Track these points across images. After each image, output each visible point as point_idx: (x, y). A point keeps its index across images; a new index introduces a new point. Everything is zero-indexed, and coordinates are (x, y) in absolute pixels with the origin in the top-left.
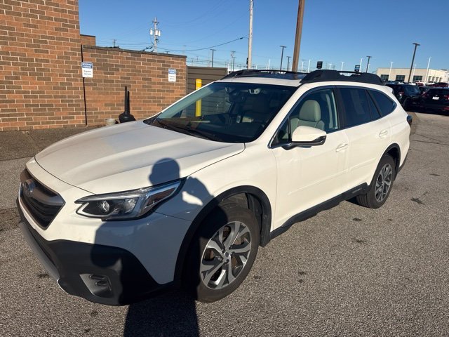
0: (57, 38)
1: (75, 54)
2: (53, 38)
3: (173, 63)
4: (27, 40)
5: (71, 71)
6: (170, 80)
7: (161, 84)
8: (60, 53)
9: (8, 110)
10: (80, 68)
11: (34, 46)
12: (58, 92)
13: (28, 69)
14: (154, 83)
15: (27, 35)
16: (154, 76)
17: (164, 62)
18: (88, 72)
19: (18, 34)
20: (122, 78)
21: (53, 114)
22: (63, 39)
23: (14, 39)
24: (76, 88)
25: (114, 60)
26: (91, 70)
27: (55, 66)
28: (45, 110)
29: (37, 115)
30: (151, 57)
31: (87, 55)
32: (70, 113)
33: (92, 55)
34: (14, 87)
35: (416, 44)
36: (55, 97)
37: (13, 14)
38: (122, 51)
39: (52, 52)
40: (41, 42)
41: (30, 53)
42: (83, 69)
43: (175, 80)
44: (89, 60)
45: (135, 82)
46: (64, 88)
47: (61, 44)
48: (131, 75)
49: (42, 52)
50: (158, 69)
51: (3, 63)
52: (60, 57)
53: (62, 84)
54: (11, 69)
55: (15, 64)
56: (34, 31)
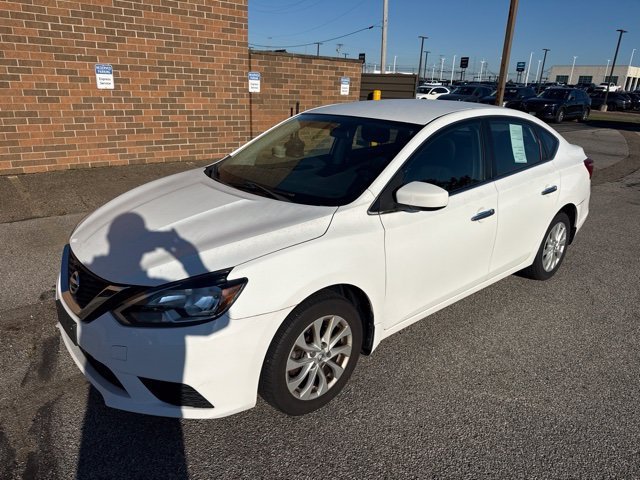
0: (225, 42)
1: (241, 62)
2: (219, 42)
3: (347, 69)
4: (192, 46)
5: (237, 85)
6: (342, 93)
7: (333, 98)
8: (226, 61)
9: (171, 136)
10: (247, 80)
11: (199, 53)
12: (222, 112)
13: (193, 83)
14: (325, 98)
15: (193, 39)
16: (325, 88)
17: (337, 68)
18: (255, 86)
19: (183, 38)
20: (291, 92)
21: (216, 140)
22: (230, 43)
23: (179, 45)
24: (242, 107)
25: (284, 68)
26: (258, 82)
27: (220, 78)
28: (208, 135)
29: (201, 141)
30: (322, 63)
31: (255, 62)
32: (235, 139)
33: (260, 63)
34: (178, 106)
35: (622, 31)
36: (220, 118)
37: (180, 12)
38: (291, 56)
39: (218, 60)
40: (207, 47)
41: (195, 62)
42: (250, 81)
43: (347, 93)
44: (257, 69)
45: (304, 97)
46: (229, 107)
47: (227, 49)
48: (301, 87)
49: (208, 60)
51: (167, 76)
52: (226, 67)
53: (227, 101)
54: (175, 83)
55: (179, 77)
56: (200, 34)
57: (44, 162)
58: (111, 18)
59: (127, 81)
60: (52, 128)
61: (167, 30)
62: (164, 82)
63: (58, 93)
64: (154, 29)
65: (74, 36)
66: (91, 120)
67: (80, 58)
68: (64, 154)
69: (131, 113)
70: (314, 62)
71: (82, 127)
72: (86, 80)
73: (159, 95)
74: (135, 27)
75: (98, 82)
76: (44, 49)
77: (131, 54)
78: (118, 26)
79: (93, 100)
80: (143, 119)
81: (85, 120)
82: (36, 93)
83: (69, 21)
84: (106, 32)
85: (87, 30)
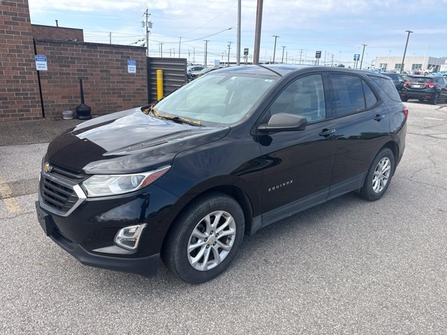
1: (27, 47)
2: (3, 32)
3: (132, 54)
5: (24, 65)
6: (129, 72)
7: (121, 75)
8: (11, 47)
12: (11, 86)
14: (113, 75)
16: (112, 68)
17: (122, 53)
18: (42, 65)
20: (78, 70)
21: (7, 107)
22: (13, 33)
24: (30, 82)
25: (69, 52)
26: (45, 63)
27: (6, 60)
30: (108, 50)
32: (25, 107)
33: (45, 48)
36: (9, 90)
38: (76, 44)
39: (4, 46)
42: (37, 62)
43: (135, 72)
45: (92, 75)
46: (18, 82)
48: (88, 67)
50: (117, 60)
52: (11, 51)
53: (15, 77)
70: (99, 49)
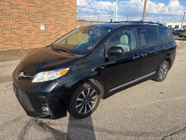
0: (71, 18)
1: (75, 23)
2: (69, 18)
10: (76, 27)
11: (65, 21)
13: (63, 28)
15: (63, 18)
19: (61, 17)
23: (60, 19)
27: (70, 27)
31: (78, 23)
33: (80, 23)
34: (59, 34)
37: (60, 11)
39: (69, 23)
40: (67, 20)
41: (64, 23)
44: (79, 25)
47: (71, 20)
49: (67, 23)
51: (57, 27)
54: (59, 28)
55: (60, 27)
56: (65, 16)
57: (28, 47)
58: (44, 13)
59: (48, 28)
60: (30, 39)
61: (57, 16)
62: (56, 28)
63: (32, 31)
64: (54, 15)
65: (36, 17)
66: (39, 37)
67: (37, 23)
68: (33, 45)
69: (48, 35)
71: (37, 39)
72: (38, 28)
73: (55, 31)
74: (50, 15)
75: (41, 28)
76: (29, 21)
77: (49, 21)
78: (46, 15)
79: (40, 32)
80: (51, 37)
81: (38, 37)
82: (27, 31)
83: (35, 14)
84: (43, 16)
85: (39, 16)
